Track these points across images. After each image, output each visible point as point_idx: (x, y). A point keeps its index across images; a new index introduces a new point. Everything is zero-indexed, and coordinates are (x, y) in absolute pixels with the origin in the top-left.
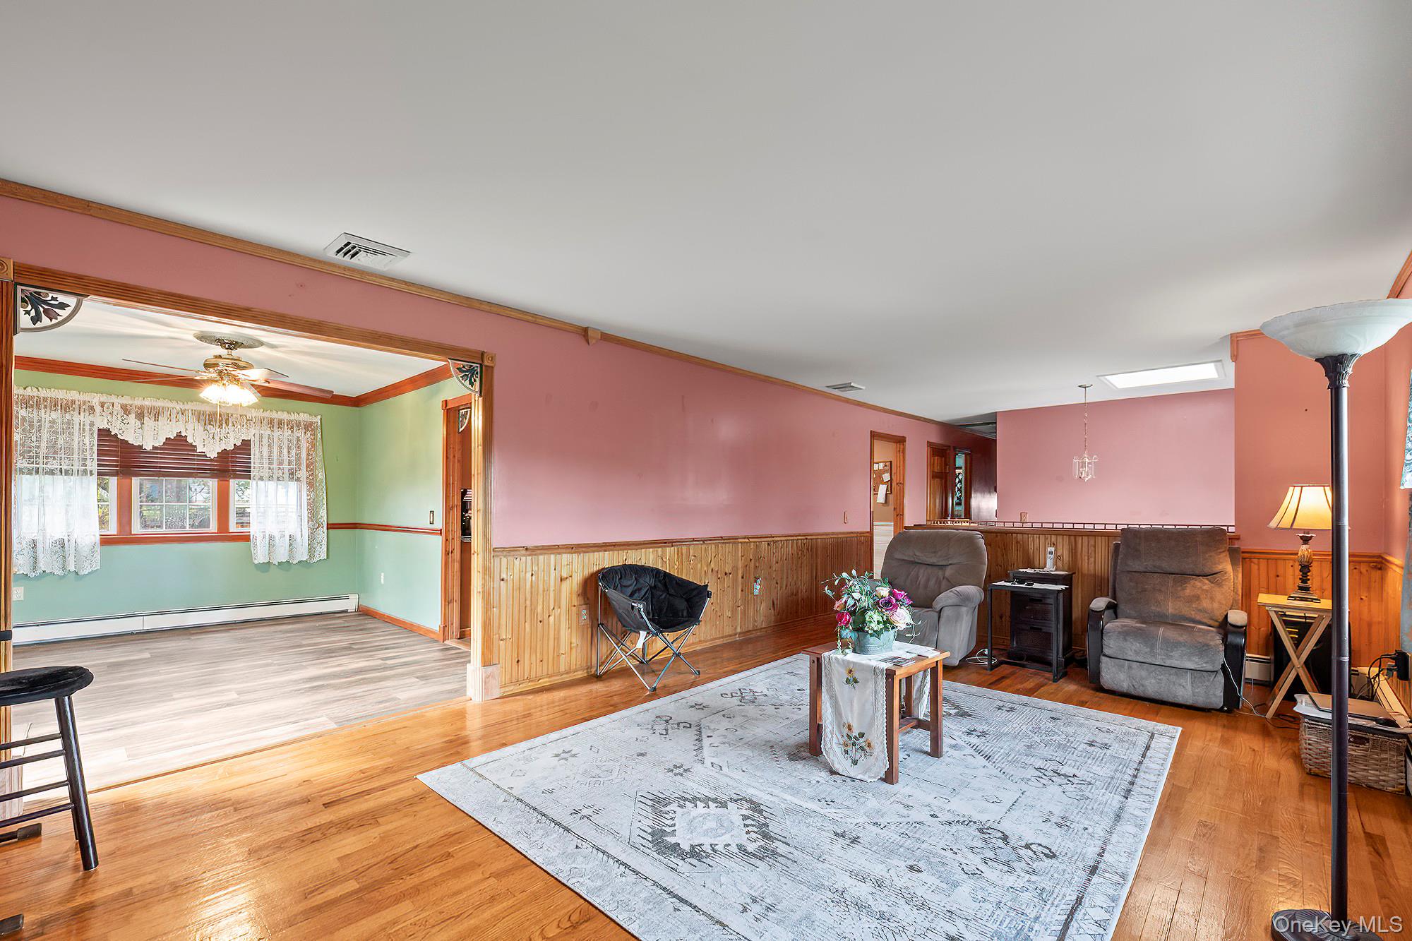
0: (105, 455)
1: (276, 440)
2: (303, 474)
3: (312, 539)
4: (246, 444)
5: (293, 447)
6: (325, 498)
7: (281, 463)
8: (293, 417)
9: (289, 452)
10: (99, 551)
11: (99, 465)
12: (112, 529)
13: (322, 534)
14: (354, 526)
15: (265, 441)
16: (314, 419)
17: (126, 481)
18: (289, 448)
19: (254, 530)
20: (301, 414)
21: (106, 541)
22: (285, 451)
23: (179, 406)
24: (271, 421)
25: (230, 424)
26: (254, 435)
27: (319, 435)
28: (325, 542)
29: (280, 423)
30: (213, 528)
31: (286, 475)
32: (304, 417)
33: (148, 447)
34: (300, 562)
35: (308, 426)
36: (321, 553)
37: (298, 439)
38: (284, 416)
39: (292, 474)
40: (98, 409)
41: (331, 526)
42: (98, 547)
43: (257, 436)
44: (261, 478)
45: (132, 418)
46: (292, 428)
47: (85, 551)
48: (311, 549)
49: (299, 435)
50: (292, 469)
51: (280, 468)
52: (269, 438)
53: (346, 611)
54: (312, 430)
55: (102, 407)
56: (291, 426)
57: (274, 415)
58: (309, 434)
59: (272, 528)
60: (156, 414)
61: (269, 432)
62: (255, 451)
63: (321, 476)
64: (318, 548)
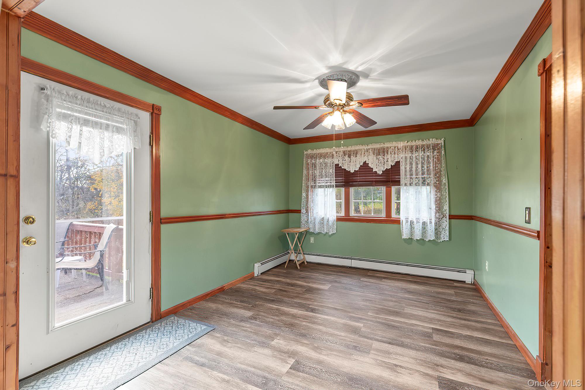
0: (339, 177)
1: (414, 159)
2: (432, 179)
3: (438, 225)
4: (398, 163)
5: (426, 163)
6: (448, 196)
7: (417, 174)
8: (425, 143)
9: (422, 167)
10: (336, 224)
11: (336, 182)
12: (342, 214)
13: (446, 223)
14: (471, 218)
15: (408, 160)
16: (439, 142)
17: (347, 189)
18: (422, 163)
19: (402, 217)
20: (431, 139)
21: (339, 219)
22: (420, 166)
23: (366, 147)
24: (412, 147)
25: (389, 153)
26: (402, 158)
27: (443, 152)
28: (447, 228)
29: (417, 147)
30: (383, 215)
31: (420, 182)
32: (433, 141)
33: (352, 171)
34: (429, 240)
35: (435, 147)
36: (445, 236)
37: (428, 156)
38: (419, 143)
39: (425, 181)
40: (335, 155)
41: (451, 217)
42: (335, 223)
43: (404, 158)
44: (406, 185)
45: (346, 158)
46: (424, 150)
47: (330, 223)
48: (437, 232)
49: (429, 154)
50: (425, 177)
51: (416, 178)
52: (410, 158)
53: (464, 282)
54: (438, 149)
55: (337, 153)
56: (424, 148)
57: (414, 143)
58: (435, 153)
59: (412, 217)
60: (356, 153)
61: (410, 155)
62: (402, 168)
63: (444, 180)
64: (443, 232)
